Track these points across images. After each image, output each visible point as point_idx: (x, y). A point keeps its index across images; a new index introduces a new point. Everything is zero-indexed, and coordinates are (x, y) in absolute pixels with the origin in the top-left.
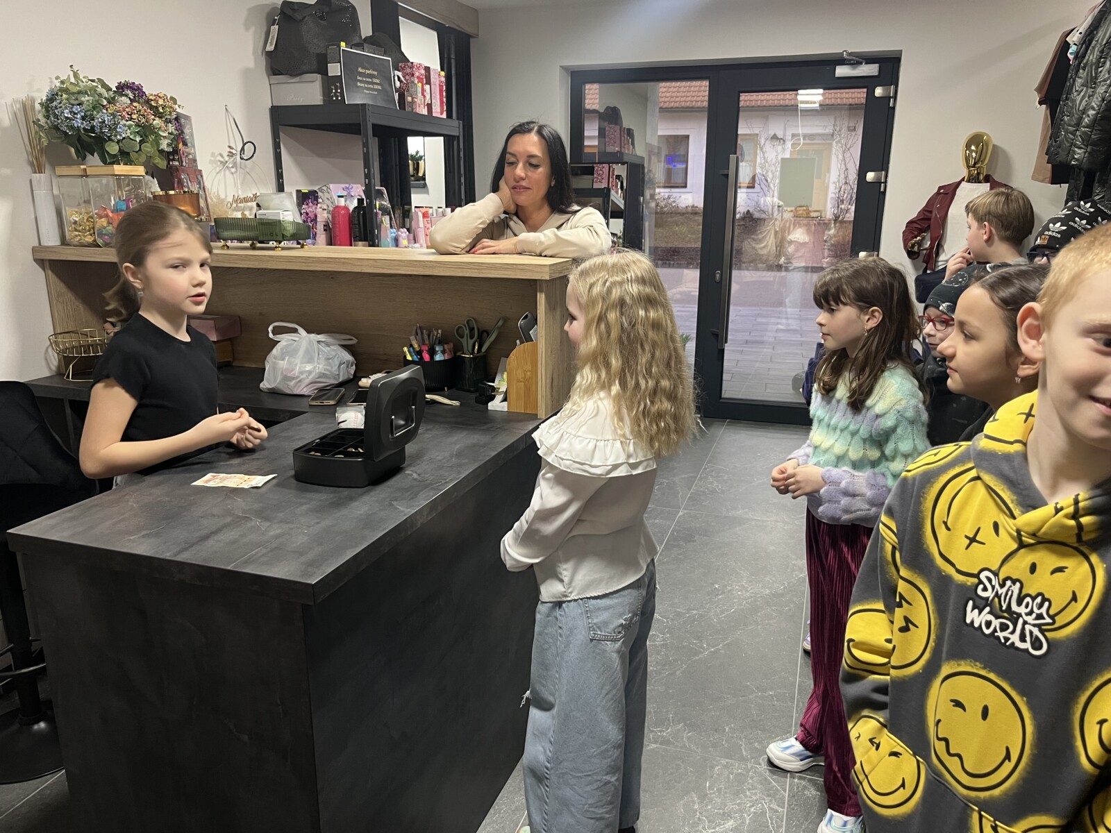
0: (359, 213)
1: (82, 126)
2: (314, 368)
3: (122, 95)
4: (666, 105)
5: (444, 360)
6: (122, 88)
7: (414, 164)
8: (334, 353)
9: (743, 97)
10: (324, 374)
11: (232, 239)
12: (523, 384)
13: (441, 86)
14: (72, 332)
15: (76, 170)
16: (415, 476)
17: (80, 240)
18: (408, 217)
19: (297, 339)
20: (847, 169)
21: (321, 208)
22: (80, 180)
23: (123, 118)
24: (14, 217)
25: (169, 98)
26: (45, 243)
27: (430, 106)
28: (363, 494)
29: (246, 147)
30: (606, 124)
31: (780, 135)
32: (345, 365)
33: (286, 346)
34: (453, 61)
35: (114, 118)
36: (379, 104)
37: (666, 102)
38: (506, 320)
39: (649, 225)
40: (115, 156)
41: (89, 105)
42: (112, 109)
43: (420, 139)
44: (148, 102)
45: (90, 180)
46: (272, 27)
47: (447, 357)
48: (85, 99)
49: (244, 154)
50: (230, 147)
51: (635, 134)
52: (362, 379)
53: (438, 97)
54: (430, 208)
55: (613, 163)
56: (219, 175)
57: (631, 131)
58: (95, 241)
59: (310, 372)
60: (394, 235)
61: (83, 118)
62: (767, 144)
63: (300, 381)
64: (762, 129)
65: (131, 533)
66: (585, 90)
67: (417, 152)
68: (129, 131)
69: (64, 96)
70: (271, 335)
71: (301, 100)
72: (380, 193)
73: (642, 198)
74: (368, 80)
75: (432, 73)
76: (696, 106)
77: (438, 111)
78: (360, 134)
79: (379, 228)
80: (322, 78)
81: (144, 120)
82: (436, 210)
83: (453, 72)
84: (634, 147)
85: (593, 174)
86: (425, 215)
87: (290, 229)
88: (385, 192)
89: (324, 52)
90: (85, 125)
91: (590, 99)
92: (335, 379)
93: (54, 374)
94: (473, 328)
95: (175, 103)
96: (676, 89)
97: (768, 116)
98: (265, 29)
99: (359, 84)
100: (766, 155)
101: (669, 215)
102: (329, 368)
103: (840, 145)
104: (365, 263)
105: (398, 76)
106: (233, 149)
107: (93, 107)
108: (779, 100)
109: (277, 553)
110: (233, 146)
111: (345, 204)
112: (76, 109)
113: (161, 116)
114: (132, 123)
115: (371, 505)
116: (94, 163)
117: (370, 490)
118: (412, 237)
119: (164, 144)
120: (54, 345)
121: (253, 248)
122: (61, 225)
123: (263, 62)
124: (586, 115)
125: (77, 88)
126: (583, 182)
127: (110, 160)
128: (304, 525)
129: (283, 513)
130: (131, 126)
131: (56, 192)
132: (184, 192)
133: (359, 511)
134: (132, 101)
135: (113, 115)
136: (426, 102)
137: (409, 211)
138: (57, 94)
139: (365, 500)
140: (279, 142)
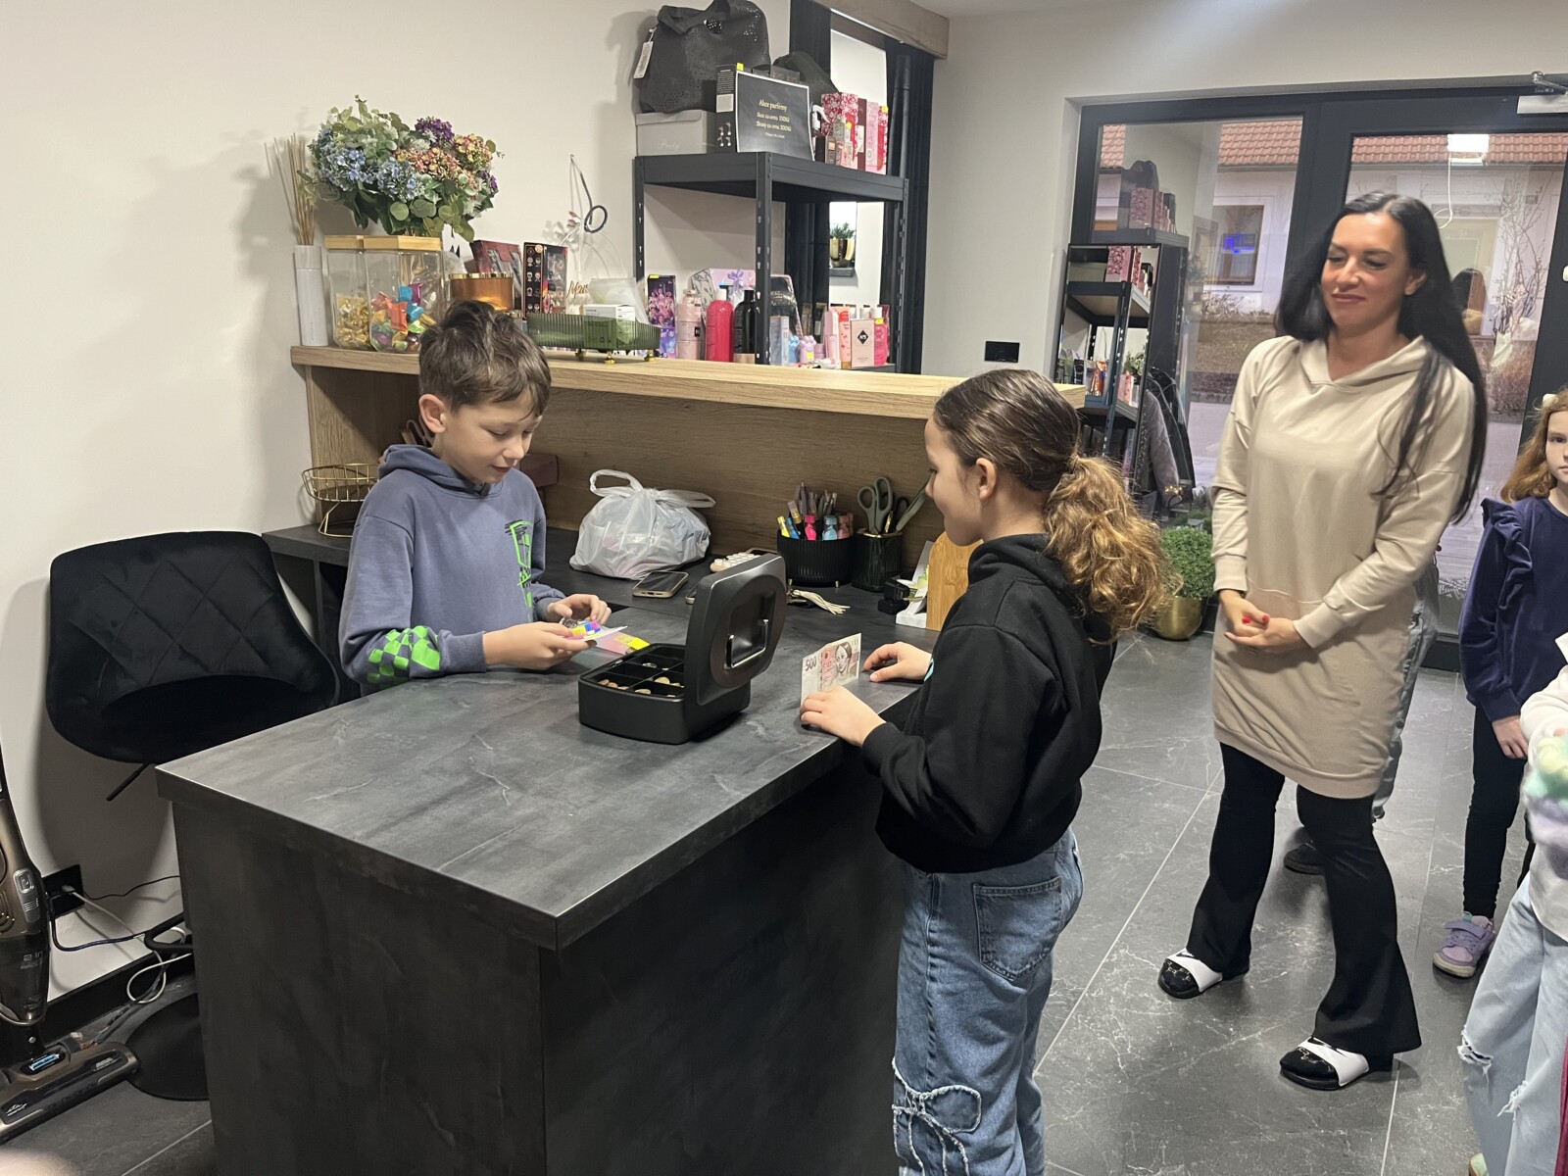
0: (745, 312)
1: (361, 180)
2: (647, 540)
3: (421, 137)
4: (1231, 161)
5: (838, 540)
6: (423, 127)
7: (839, 242)
8: (679, 519)
9: (1360, 144)
10: (660, 549)
11: (550, 345)
12: (953, 587)
13: (881, 128)
14: (336, 467)
15: (350, 241)
16: (760, 730)
17: (351, 339)
18: (820, 319)
19: (627, 495)
20: (1520, 261)
21: (692, 302)
22: (354, 255)
23: (417, 169)
24: (267, 310)
25: (484, 143)
26: (308, 342)
27: (862, 157)
29: (594, 212)
30: (1133, 187)
32: (693, 538)
33: (612, 505)
34: (906, 94)
35: (404, 169)
36: (785, 153)
37: (1231, 157)
39: (1190, 340)
40: (403, 223)
41: (372, 150)
42: (403, 156)
43: (850, 205)
44: (455, 146)
45: (366, 255)
46: (645, 44)
47: (841, 535)
48: (367, 140)
49: (590, 224)
50: (571, 213)
51: (1177, 201)
52: (716, 561)
53: (876, 143)
54: (851, 306)
55: (1139, 245)
57: (1171, 198)
58: (368, 341)
59: (640, 546)
60: (795, 345)
61: (363, 169)
63: (625, 558)
65: (319, 790)
66: (1103, 135)
67: (846, 226)
68: (423, 188)
69: (340, 136)
70: (593, 488)
71: (677, 147)
72: (780, 285)
73: (1180, 300)
74: (772, 117)
75: (868, 107)
76: (1279, 162)
77: (872, 164)
78: (755, 197)
79: (772, 334)
80: (708, 116)
81: (445, 173)
82: (861, 310)
83: (905, 109)
84: (1173, 222)
85: (1106, 262)
86: (843, 317)
87: (630, 333)
88: (791, 281)
89: (713, 78)
90: (366, 178)
91: (1111, 150)
92: (676, 558)
93: (308, 522)
94: (886, 494)
95: (493, 149)
97: (1396, 177)
98: (635, 47)
99: (759, 124)
101: (1222, 325)
102: (669, 541)
103: (1511, 224)
104: (727, 388)
105: (819, 114)
106: (576, 216)
107: (377, 153)
108: (1415, 153)
109: (517, 850)
110: (577, 212)
111: (727, 297)
112: (354, 154)
113: (470, 168)
114: (429, 176)
115: (681, 777)
116: (377, 234)
117: (685, 751)
118: (820, 350)
119: (470, 207)
120: (310, 484)
121: (580, 358)
122: (329, 320)
123: (629, 94)
124: (1101, 176)
125: (359, 126)
126: (1091, 273)
127: (395, 228)
128: (570, 804)
129: (546, 779)
130: (427, 180)
131: (325, 271)
132: (493, 275)
133: (661, 786)
134: (432, 145)
135: (404, 165)
136: (857, 150)
137: (822, 311)
138: (332, 134)
139: (676, 766)
140: (642, 207)
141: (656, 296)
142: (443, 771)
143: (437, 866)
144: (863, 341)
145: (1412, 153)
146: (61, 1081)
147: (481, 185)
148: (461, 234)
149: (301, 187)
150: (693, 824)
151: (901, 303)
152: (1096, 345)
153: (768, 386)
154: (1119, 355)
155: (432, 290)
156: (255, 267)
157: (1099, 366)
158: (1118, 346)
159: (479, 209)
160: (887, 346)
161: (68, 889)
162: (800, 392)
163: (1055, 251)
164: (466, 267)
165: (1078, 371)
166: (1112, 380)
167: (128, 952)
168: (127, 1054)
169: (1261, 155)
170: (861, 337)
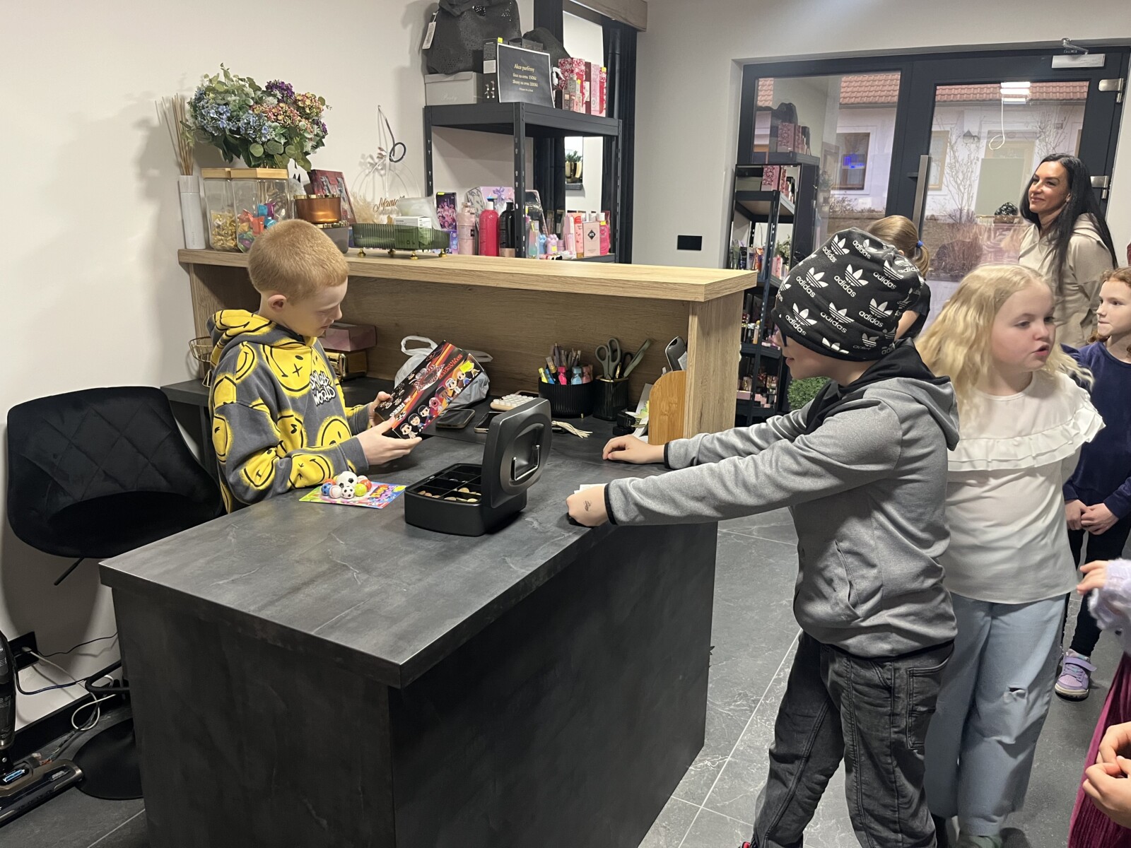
0: (507, 218)
1: (228, 127)
3: (271, 95)
4: (846, 101)
5: (582, 384)
6: (271, 88)
7: (571, 165)
9: (941, 90)
11: (368, 246)
12: (667, 417)
13: (601, 83)
15: (221, 173)
16: (536, 524)
17: (223, 244)
18: (560, 222)
21: (469, 212)
22: (224, 183)
23: (269, 119)
24: (160, 224)
25: (317, 99)
26: (191, 246)
27: (588, 105)
28: (475, 545)
29: (396, 147)
30: (779, 122)
31: (974, 131)
32: (477, 384)
34: (617, 57)
35: (259, 119)
36: (534, 103)
37: (846, 98)
38: (652, 342)
39: (821, 232)
40: (259, 158)
41: (235, 106)
42: (258, 109)
43: (579, 139)
44: (296, 102)
45: (233, 183)
46: (430, 24)
47: (585, 381)
48: (231, 98)
49: (394, 156)
50: (380, 148)
51: (810, 132)
52: (494, 400)
53: (598, 94)
54: (584, 212)
55: (785, 165)
56: (367, 178)
57: (807, 130)
58: (236, 245)
60: (543, 241)
61: (229, 119)
62: (958, 141)
64: (953, 126)
65: (220, 576)
66: (758, 86)
67: (575, 153)
68: (274, 133)
69: (211, 95)
70: (403, 349)
71: (455, 99)
72: (531, 197)
73: (815, 202)
74: (524, 77)
75: (592, 68)
76: (880, 101)
77: (598, 110)
78: (512, 134)
79: (527, 233)
80: (477, 76)
81: (289, 122)
82: (590, 215)
83: (617, 68)
84: (809, 147)
85: (762, 176)
86: (577, 221)
87: (428, 237)
88: (538, 195)
89: (481, 49)
90: (231, 126)
91: (763, 96)
92: (466, 399)
93: (194, 378)
94: (616, 350)
95: (323, 103)
96: (858, 84)
97: (963, 111)
98: (422, 26)
99: (514, 82)
100: (956, 154)
104: (501, 277)
105: (557, 73)
106: (383, 150)
107: (239, 108)
108: (976, 94)
109: (368, 617)
110: (383, 147)
111: (494, 208)
112: (222, 109)
113: (307, 117)
114: (278, 124)
115: (482, 560)
116: (238, 166)
117: (483, 541)
118: (561, 244)
119: (308, 146)
120: (195, 350)
121: (391, 256)
122: (206, 229)
123: (419, 60)
124: (758, 113)
125: (226, 88)
126: (751, 184)
127: (254, 162)
128: (404, 582)
129: (385, 564)
130: (276, 127)
131: (202, 194)
132: (326, 196)
133: (468, 567)
134: (279, 101)
135: (259, 116)
136: (585, 100)
137: (561, 215)
138: (205, 94)
139: (477, 552)
140: (431, 143)
141: (443, 207)
142: (309, 560)
143: (312, 630)
144: (592, 237)
145: (974, 94)
146: (27, 789)
147: (316, 130)
148: (302, 166)
149: (183, 133)
150: (493, 595)
151: (618, 209)
152: (755, 236)
153: (532, 275)
154: (772, 243)
155: (281, 207)
156: (150, 192)
157: (758, 251)
158: (771, 237)
159: (315, 147)
160: (609, 241)
161: (27, 650)
162: (555, 279)
163: (726, 170)
164: (305, 190)
165: (743, 255)
166: (768, 262)
167: (71, 693)
168: (74, 768)
169: (867, 97)
170: (591, 235)
